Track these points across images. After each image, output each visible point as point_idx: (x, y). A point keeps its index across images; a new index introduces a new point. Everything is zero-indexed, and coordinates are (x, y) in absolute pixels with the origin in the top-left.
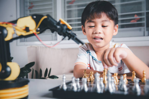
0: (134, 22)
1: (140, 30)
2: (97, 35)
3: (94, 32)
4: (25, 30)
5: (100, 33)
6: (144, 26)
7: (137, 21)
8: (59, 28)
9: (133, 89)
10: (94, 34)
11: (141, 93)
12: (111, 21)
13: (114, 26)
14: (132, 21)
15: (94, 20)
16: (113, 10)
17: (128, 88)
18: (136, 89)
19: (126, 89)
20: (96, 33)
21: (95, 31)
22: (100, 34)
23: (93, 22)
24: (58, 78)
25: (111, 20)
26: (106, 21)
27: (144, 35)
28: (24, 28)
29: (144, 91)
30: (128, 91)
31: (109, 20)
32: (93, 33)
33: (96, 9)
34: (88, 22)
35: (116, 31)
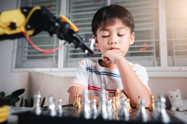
0: (143, 50)
1: (150, 59)
2: (113, 46)
5: (116, 43)
6: (153, 55)
8: (57, 26)
12: (127, 28)
14: (141, 49)
15: (108, 28)
16: (128, 15)
19: (127, 114)
21: (110, 41)
22: (116, 44)
23: (107, 30)
25: (127, 26)
26: (121, 28)
27: (154, 65)
28: (9, 24)
33: (109, 14)
34: (101, 30)
35: (132, 40)
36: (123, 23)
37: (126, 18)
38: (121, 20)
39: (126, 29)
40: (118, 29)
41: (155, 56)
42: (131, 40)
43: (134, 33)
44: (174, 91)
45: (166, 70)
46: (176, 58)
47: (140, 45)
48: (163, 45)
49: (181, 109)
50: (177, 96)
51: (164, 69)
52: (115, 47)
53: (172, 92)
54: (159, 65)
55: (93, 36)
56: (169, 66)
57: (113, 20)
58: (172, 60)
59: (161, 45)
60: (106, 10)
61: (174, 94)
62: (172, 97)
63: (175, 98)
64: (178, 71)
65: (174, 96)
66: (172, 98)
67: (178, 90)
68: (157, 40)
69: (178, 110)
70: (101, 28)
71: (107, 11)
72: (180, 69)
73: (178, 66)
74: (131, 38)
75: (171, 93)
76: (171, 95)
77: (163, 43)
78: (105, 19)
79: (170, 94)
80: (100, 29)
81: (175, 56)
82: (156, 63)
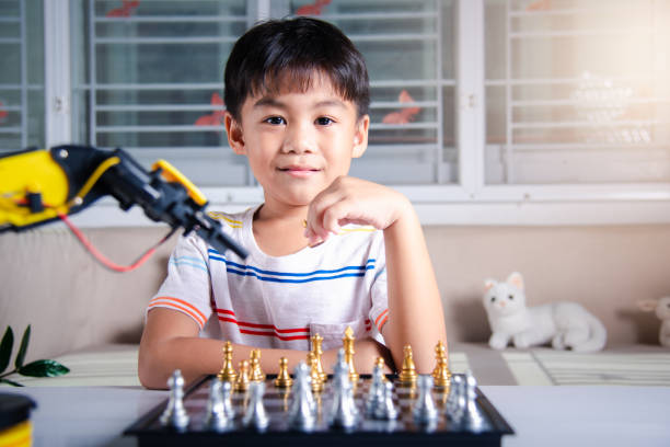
0: (397, 122)
1: (420, 157)
2: (296, 160)
3: (286, 150)
4: (21, 205)
5: (307, 152)
6: (434, 141)
7: (410, 121)
8: (158, 199)
9: (416, 412)
10: (284, 153)
11: (439, 424)
12: (347, 103)
13: (357, 122)
14: (390, 117)
16: (354, 62)
17: (399, 409)
18: (423, 411)
19: (393, 413)
20: (293, 152)
21: (289, 144)
22: (309, 155)
23: (281, 106)
24: (64, 370)
26: (329, 103)
27: (435, 181)
28: (19, 197)
29: (448, 418)
30: (399, 418)
31: (341, 99)
32: (281, 152)
33: (291, 52)
34: (258, 104)
35: (360, 142)
36: (336, 89)
37: (345, 72)
38: (328, 78)
39: (344, 106)
40: (318, 105)
41: (439, 145)
42: (356, 141)
43: (367, 117)
44: (502, 278)
45: (477, 198)
46: (515, 151)
47: (386, 100)
48: (471, 105)
49: (523, 342)
50: (511, 297)
51: (472, 196)
52: (302, 165)
53: (495, 283)
54: (454, 179)
55: (227, 114)
56: (488, 182)
57: (306, 73)
58: (502, 160)
59: (463, 101)
60: (279, 35)
61: (501, 290)
62: (493, 299)
63: (503, 304)
64: (519, 203)
65: (502, 296)
66: (497, 305)
67: (515, 276)
68: (449, 82)
69: (511, 344)
70: (260, 97)
71: (282, 42)
72: (527, 196)
73: (520, 182)
74: (357, 133)
75: (491, 286)
76: (492, 293)
77: (471, 97)
78: (277, 68)
79: (487, 289)
80: (255, 100)
81: (509, 146)
82: (444, 169)
